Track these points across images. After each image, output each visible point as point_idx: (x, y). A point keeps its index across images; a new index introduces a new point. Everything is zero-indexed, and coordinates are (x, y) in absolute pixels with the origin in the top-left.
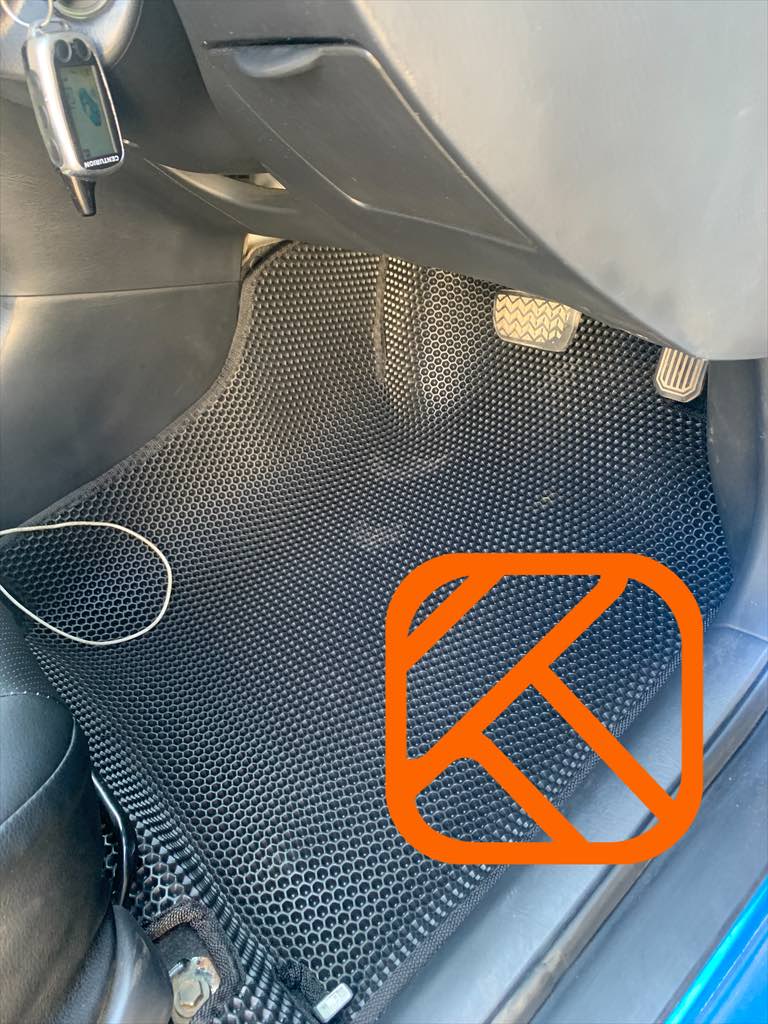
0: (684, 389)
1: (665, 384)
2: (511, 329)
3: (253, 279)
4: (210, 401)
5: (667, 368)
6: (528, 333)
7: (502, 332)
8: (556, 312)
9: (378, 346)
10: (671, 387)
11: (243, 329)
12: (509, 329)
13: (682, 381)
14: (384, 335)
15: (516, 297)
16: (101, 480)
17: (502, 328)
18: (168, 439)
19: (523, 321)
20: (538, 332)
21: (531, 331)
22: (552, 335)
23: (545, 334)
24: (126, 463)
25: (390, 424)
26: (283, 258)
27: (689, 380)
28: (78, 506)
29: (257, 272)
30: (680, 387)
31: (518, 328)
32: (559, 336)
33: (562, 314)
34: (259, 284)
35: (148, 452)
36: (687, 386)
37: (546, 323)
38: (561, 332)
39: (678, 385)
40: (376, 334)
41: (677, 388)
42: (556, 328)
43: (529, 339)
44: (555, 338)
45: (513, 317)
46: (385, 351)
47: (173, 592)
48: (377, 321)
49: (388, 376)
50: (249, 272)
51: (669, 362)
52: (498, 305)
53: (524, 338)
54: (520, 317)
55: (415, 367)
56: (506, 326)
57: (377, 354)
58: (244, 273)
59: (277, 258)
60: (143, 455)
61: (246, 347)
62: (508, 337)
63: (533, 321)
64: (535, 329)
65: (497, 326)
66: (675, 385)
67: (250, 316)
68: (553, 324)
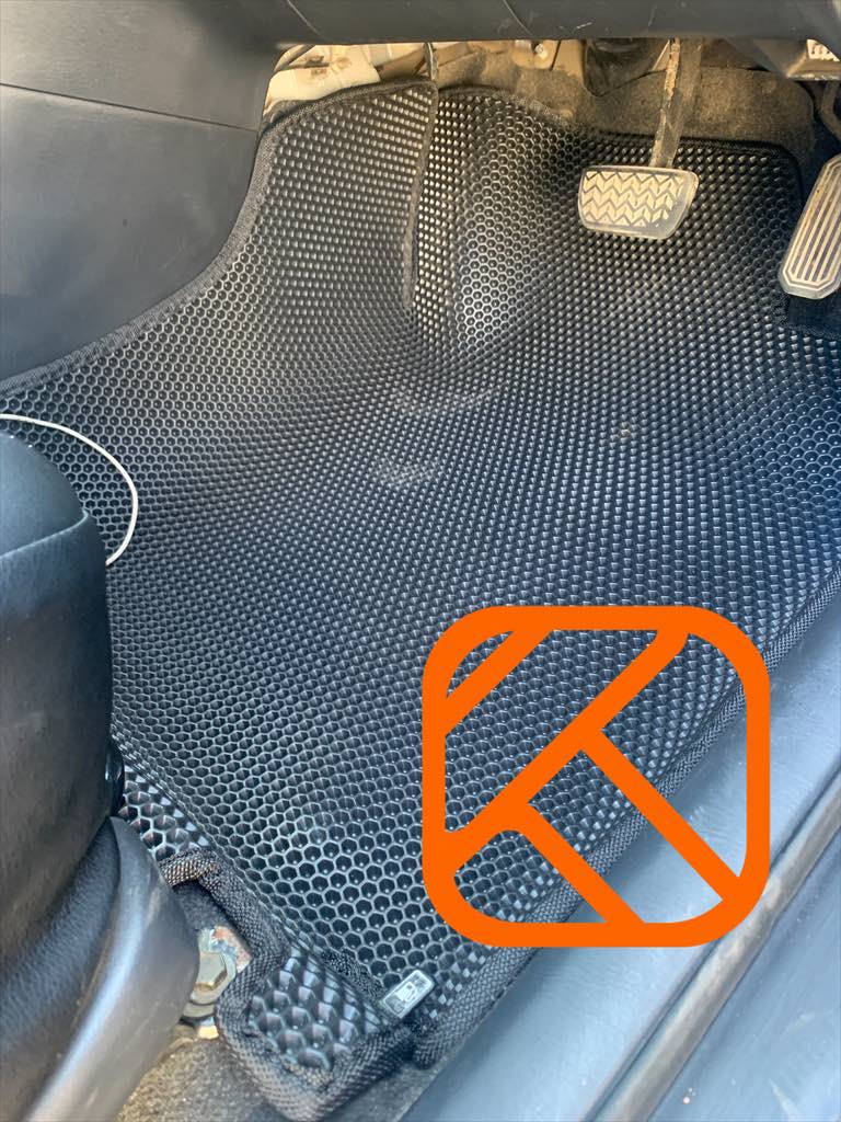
0: (819, 281)
1: (794, 278)
2: (602, 212)
3: (273, 133)
4: (203, 287)
5: (798, 257)
6: (624, 216)
7: (589, 219)
8: (663, 188)
9: (407, 263)
10: (802, 280)
11: (255, 198)
12: (597, 214)
13: (817, 272)
14: (416, 249)
15: (610, 173)
16: (54, 366)
17: (589, 213)
18: (145, 327)
19: (618, 202)
20: (638, 214)
21: (629, 213)
22: (656, 216)
23: (647, 215)
24: (89, 350)
25: (418, 356)
26: (313, 116)
27: (826, 271)
28: (21, 395)
29: (280, 127)
30: (814, 279)
31: (611, 211)
32: (666, 216)
33: (673, 190)
34: (281, 142)
35: (118, 340)
36: (823, 277)
37: (650, 202)
38: (668, 211)
39: (811, 277)
40: (407, 246)
41: (809, 282)
42: (664, 207)
43: (625, 223)
44: (661, 219)
45: (606, 197)
46: (415, 267)
47: (137, 526)
48: (410, 232)
49: (418, 298)
50: (269, 127)
51: (801, 250)
52: (585, 185)
53: (618, 223)
54: (614, 197)
55: (454, 285)
56: (594, 211)
57: (405, 272)
58: (264, 127)
59: (305, 115)
60: (112, 343)
61: (257, 222)
62: (596, 224)
63: (632, 200)
64: (634, 210)
65: (583, 211)
66: (806, 279)
67: (265, 183)
68: (659, 202)
